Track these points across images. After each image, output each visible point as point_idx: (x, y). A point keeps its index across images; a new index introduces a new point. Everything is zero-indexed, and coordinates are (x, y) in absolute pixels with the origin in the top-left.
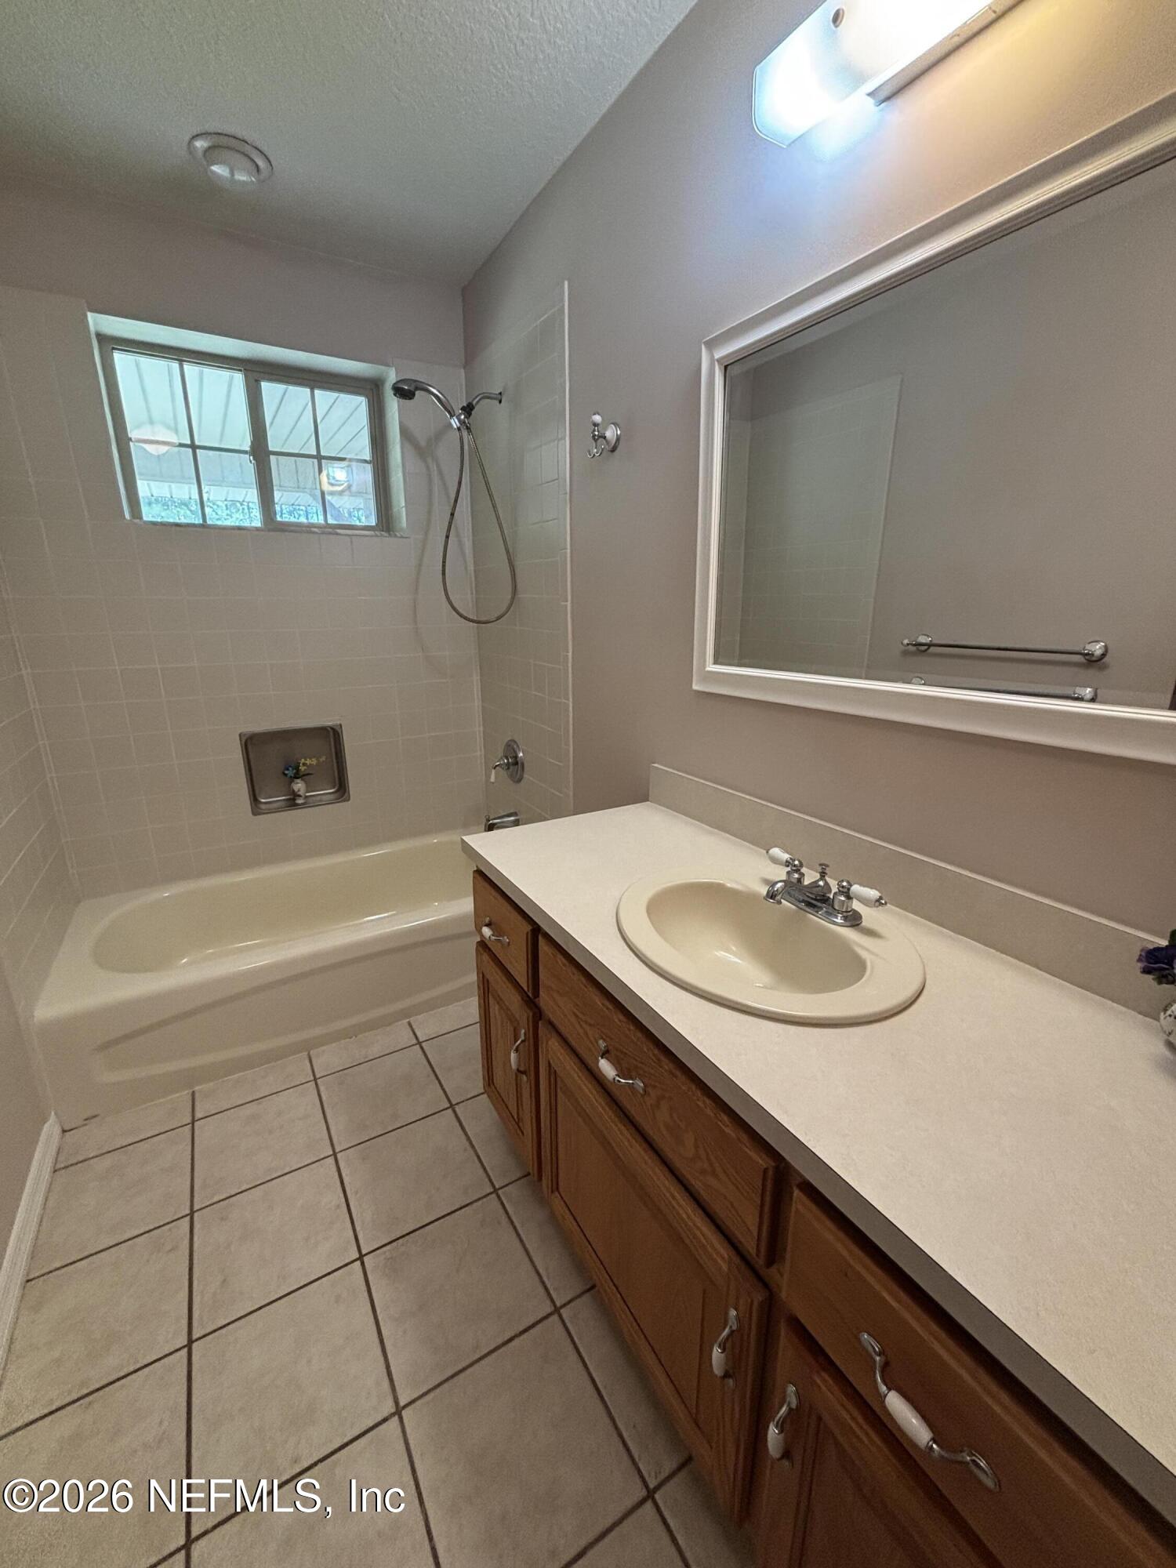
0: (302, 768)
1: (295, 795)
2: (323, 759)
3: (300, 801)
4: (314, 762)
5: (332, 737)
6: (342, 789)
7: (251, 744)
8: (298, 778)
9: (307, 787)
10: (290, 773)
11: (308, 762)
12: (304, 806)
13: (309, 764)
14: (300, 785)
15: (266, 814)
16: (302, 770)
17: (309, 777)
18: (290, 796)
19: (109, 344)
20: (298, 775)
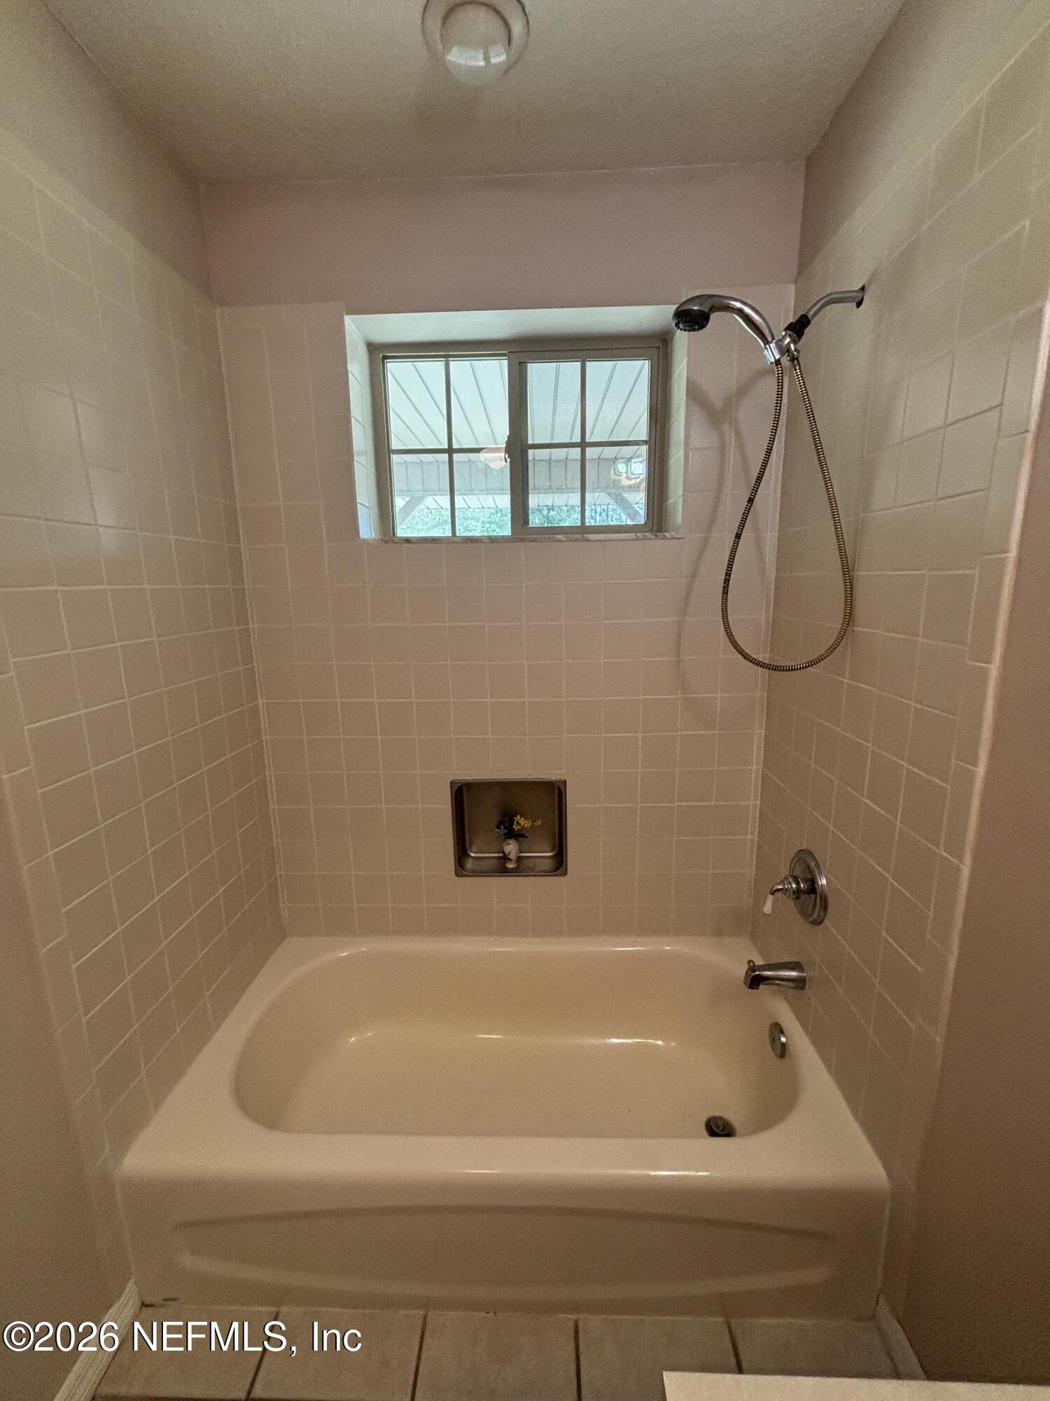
1: (506, 859)
4: (528, 824)
5: (554, 793)
6: (559, 864)
7: (462, 794)
8: (510, 838)
9: (521, 848)
11: (522, 822)
12: (514, 872)
13: (522, 825)
14: (511, 848)
15: (470, 876)
16: (516, 829)
17: (524, 839)
18: (502, 855)
19: (380, 353)
20: (511, 834)
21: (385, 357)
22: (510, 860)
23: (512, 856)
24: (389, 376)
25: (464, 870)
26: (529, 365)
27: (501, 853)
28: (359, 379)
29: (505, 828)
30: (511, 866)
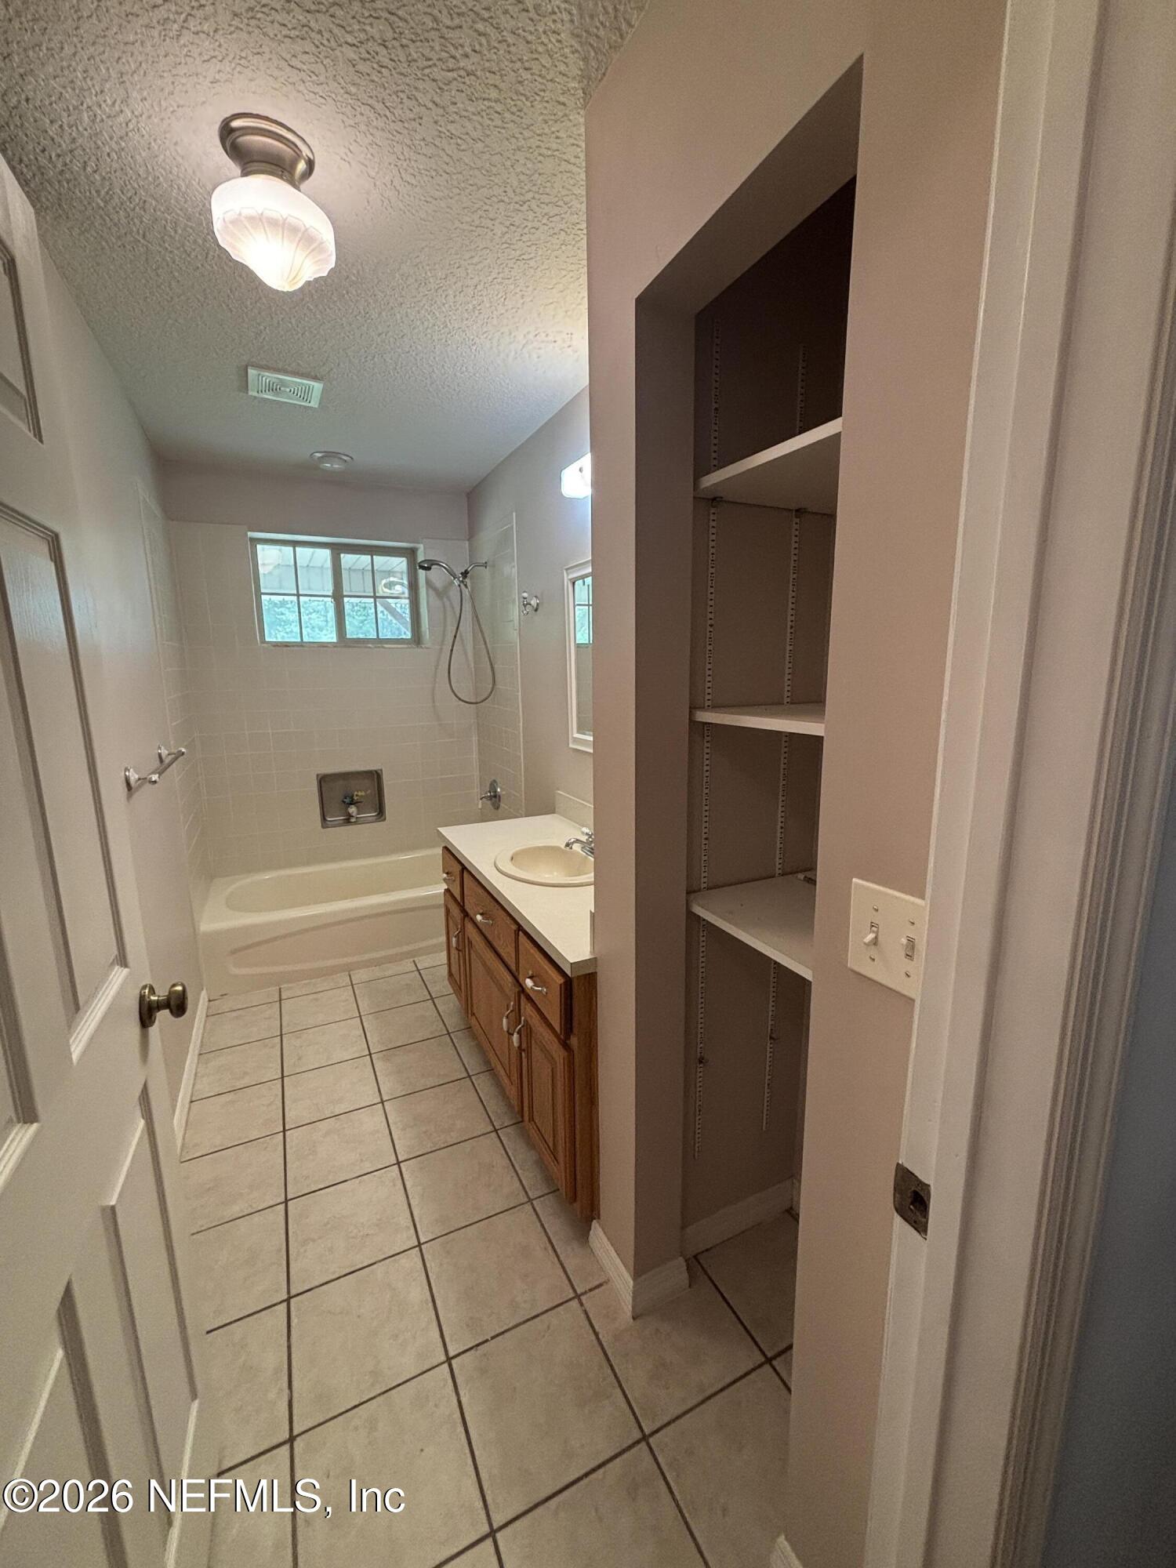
0: (355, 798)
1: (350, 816)
2: (369, 792)
3: (353, 820)
4: (363, 794)
5: (376, 777)
6: (381, 813)
7: (323, 780)
8: (352, 805)
9: (358, 810)
10: (347, 801)
11: (360, 794)
12: (355, 823)
14: (353, 810)
15: (330, 827)
17: (360, 805)
18: (347, 814)
21: (257, 543)
23: (353, 814)
25: (326, 823)
26: (342, 555)
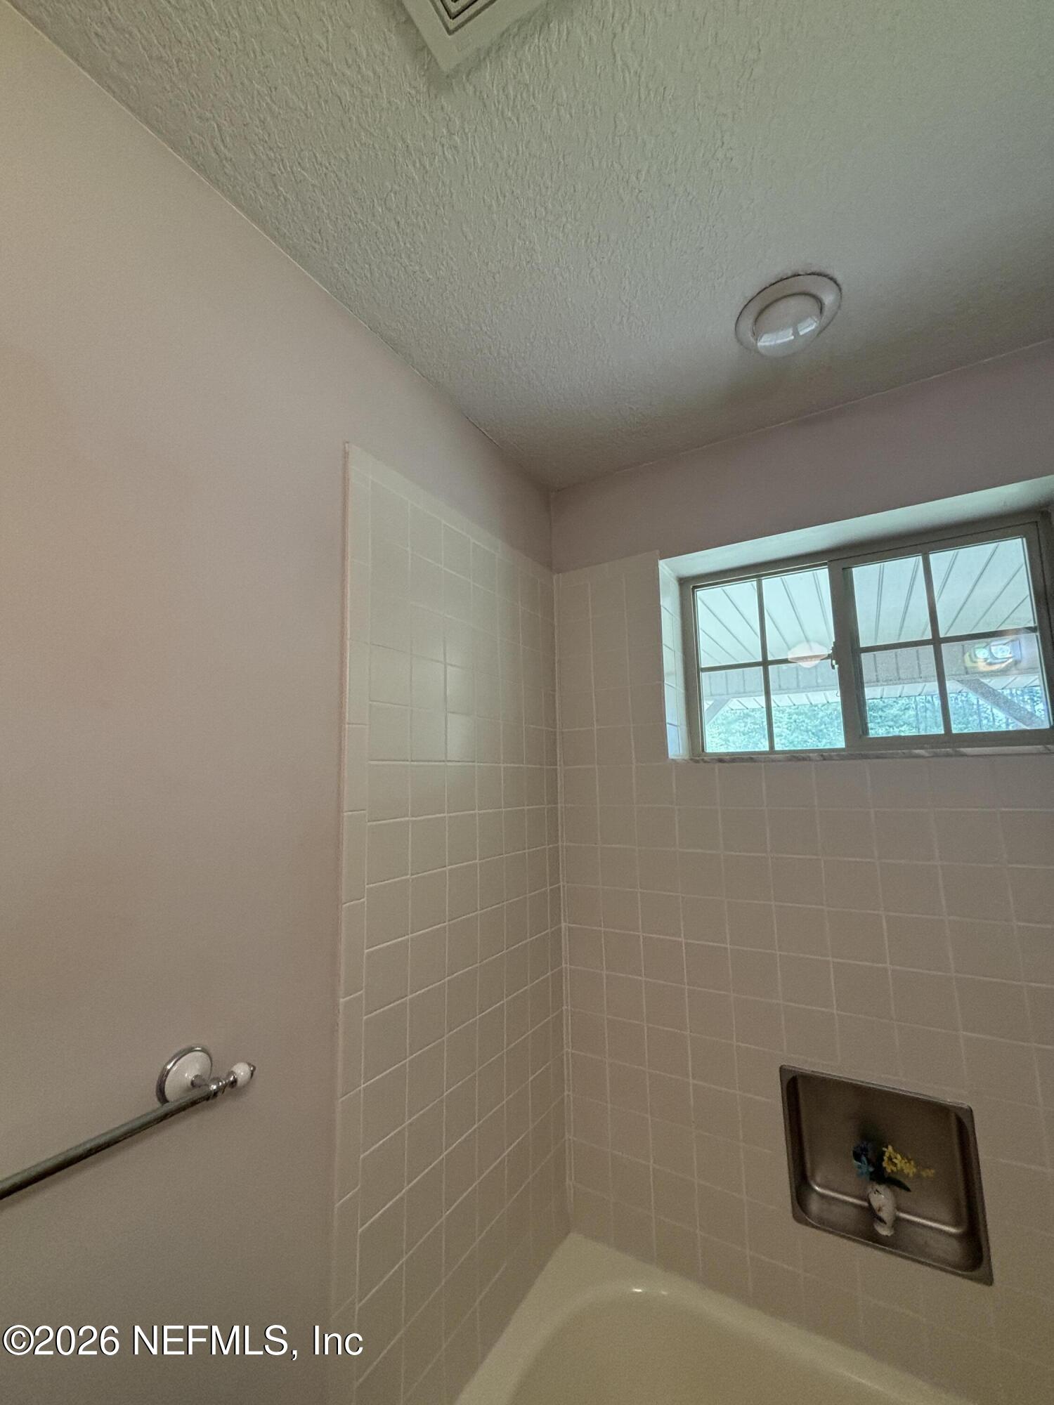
0: (889, 1167)
3: (882, 1230)
5: (954, 1125)
8: (880, 1182)
12: (890, 1245)
13: (899, 1166)
14: (882, 1199)
15: (816, 1228)
16: (889, 1171)
17: (903, 1192)
18: (866, 1204)
19: (689, 585)
20: (880, 1176)
21: (695, 587)
22: (881, 1220)
23: (884, 1215)
24: (699, 603)
25: (806, 1214)
26: (853, 569)
27: (865, 1200)
28: (670, 610)
29: (869, 1161)
30: (884, 1231)
